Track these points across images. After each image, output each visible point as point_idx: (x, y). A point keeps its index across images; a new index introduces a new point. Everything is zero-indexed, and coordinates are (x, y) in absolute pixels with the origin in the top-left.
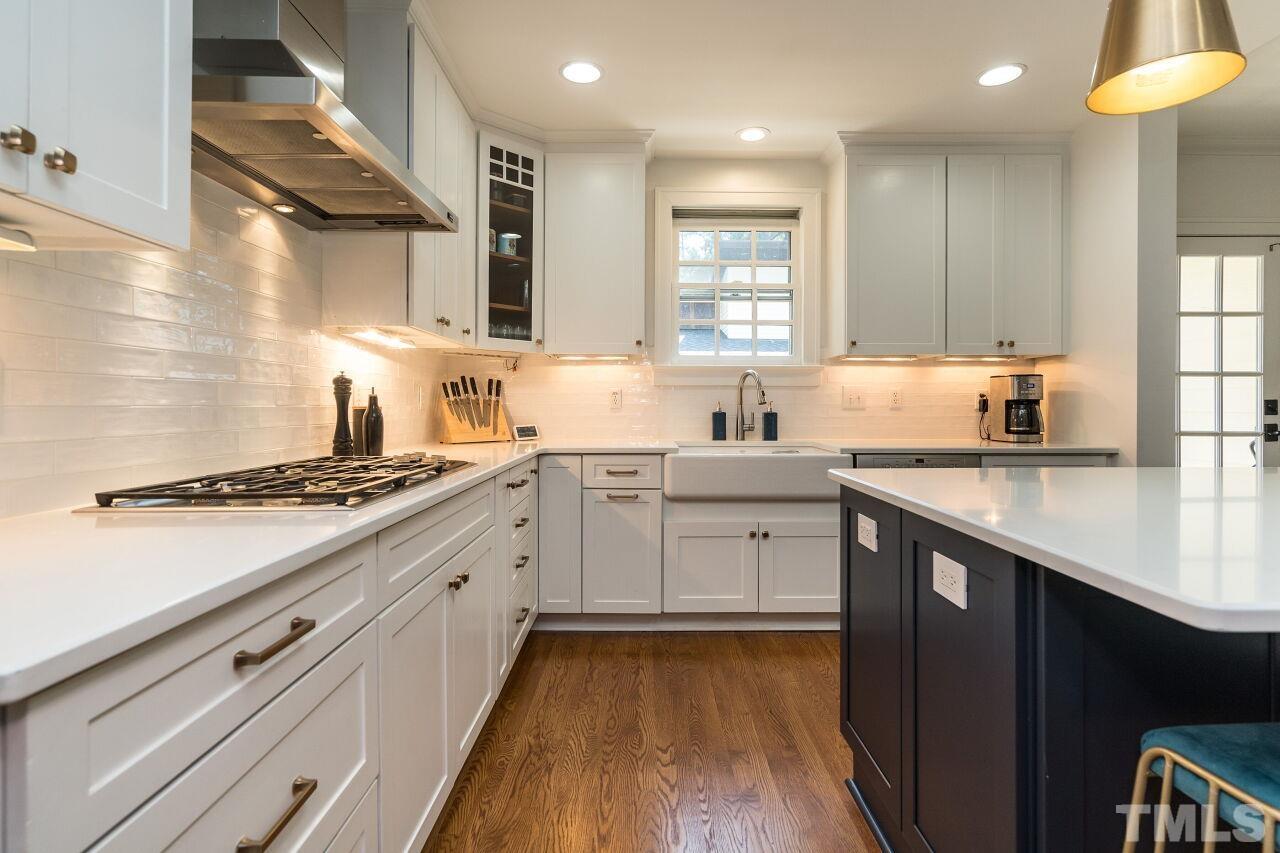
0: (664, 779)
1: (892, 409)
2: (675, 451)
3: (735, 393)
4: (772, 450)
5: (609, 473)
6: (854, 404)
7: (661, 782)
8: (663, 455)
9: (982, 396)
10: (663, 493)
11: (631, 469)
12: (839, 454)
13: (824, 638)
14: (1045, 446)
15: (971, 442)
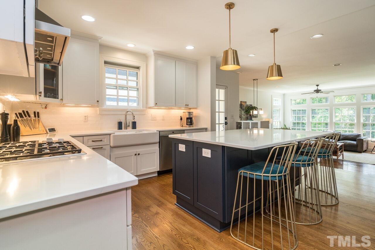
0: (135, 217)
1: (162, 120)
2: (114, 133)
3: (124, 116)
4: (135, 132)
5: (93, 141)
6: (154, 119)
7: (135, 218)
8: (110, 135)
9: (181, 117)
10: (110, 146)
11: (100, 140)
12: (156, 132)
13: (154, 178)
14: (194, 128)
15: (179, 128)
